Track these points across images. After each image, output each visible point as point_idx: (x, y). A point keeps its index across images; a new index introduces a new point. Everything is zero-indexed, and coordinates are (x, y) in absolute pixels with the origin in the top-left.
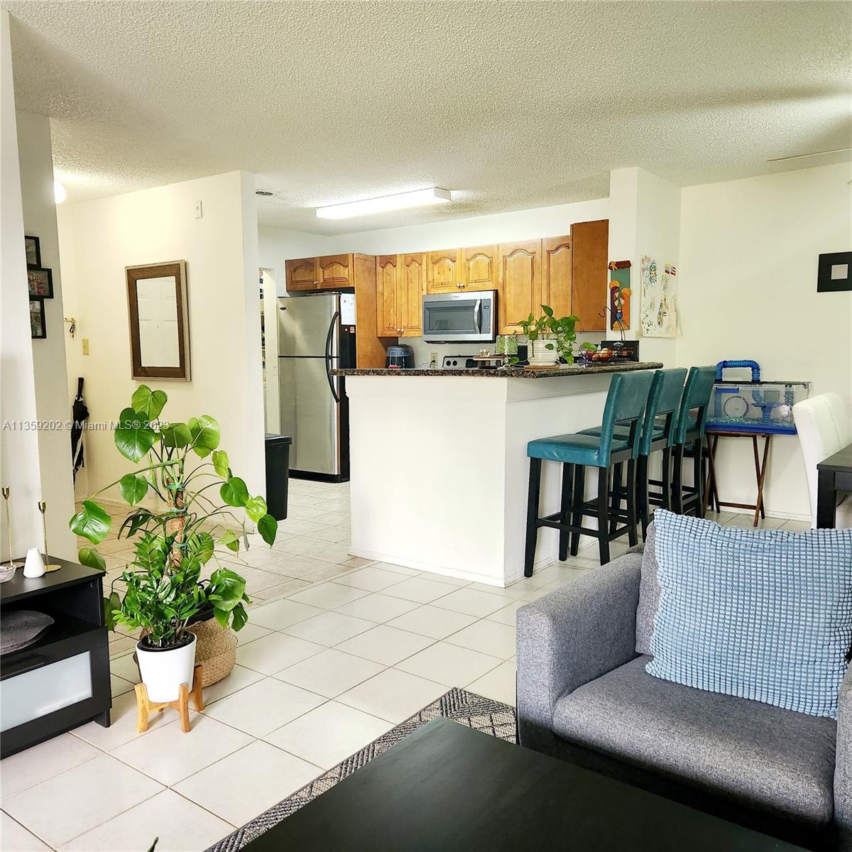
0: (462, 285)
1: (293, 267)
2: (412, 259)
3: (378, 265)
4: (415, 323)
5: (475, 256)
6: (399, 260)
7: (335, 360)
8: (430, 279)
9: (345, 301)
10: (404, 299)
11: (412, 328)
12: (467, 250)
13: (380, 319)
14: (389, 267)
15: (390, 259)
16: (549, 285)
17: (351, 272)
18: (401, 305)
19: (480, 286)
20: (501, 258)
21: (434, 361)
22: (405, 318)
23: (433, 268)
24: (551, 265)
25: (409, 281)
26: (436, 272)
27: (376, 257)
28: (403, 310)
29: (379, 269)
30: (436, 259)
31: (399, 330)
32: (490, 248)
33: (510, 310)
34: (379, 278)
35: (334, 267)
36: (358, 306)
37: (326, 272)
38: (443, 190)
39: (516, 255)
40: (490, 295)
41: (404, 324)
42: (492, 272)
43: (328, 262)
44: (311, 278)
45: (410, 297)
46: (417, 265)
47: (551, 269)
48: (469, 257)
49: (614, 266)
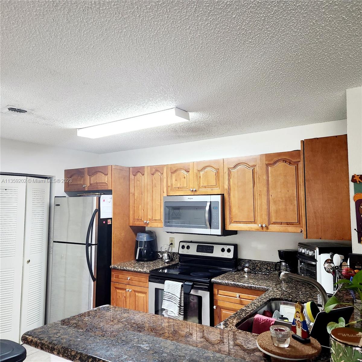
0: (194, 189)
1: (70, 174)
2: (156, 170)
3: (131, 173)
4: (158, 217)
5: (204, 168)
6: (146, 170)
7: (93, 247)
8: (169, 184)
9: (104, 201)
10: (149, 199)
11: (156, 220)
12: (198, 163)
13: (131, 213)
14: (139, 175)
15: (140, 169)
16: (268, 191)
17: (110, 179)
18: (147, 203)
19: (209, 191)
20: (226, 170)
21: (172, 244)
22: (150, 213)
23: (172, 176)
24: (270, 175)
25: (153, 186)
26: (174, 180)
27: (129, 168)
28: (149, 207)
29: (132, 177)
30: (174, 170)
31: (145, 222)
32: (217, 162)
33: (235, 210)
34: (132, 183)
35: (98, 175)
36: (114, 204)
37: (92, 178)
38: (183, 111)
39: (239, 167)
40: (218, 198)
41: (150, 217)
42: (219, 180)
43: (93, 171)
44: (82, 183)
45: (154, 197)
46: (160, 174)
47: (270, 179)
48: (200, 169)
49: (358, 179)
